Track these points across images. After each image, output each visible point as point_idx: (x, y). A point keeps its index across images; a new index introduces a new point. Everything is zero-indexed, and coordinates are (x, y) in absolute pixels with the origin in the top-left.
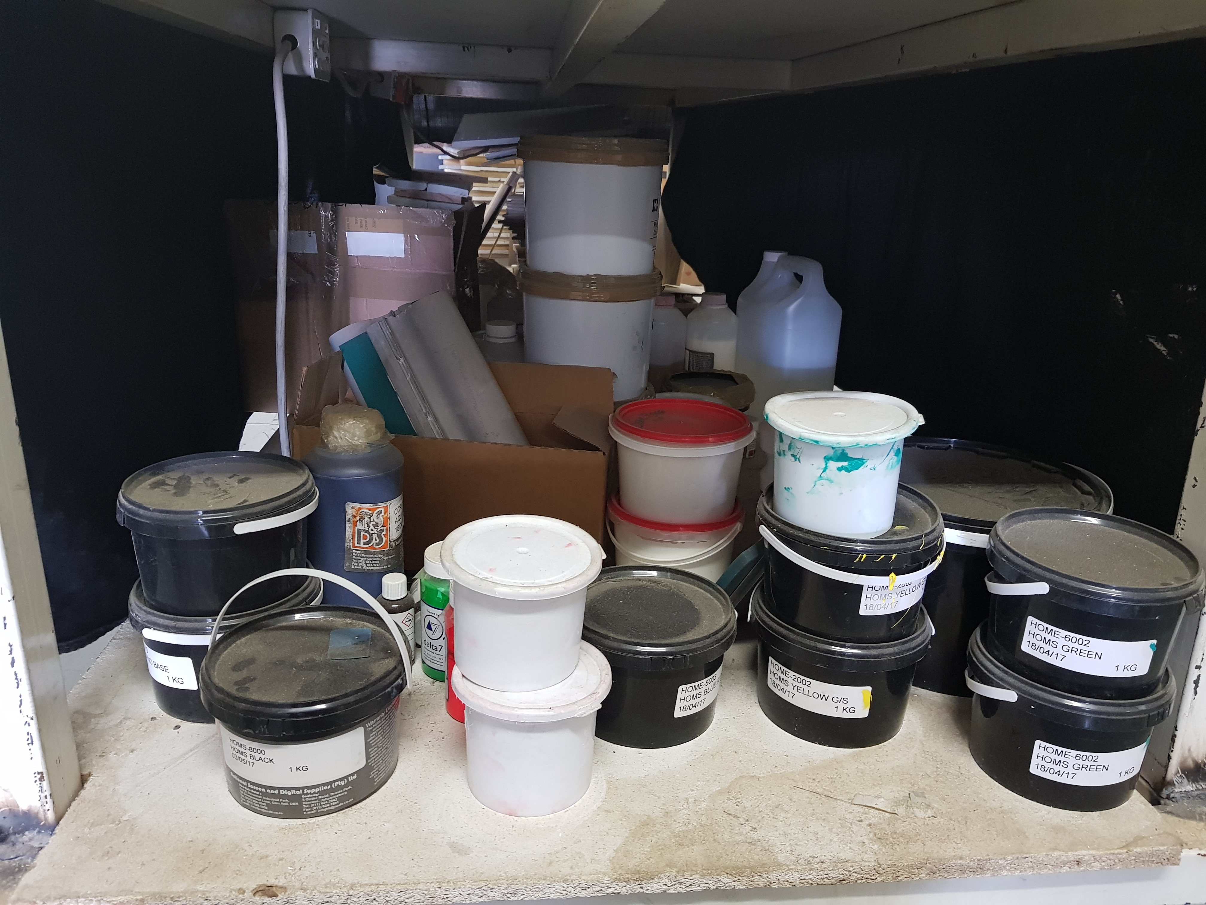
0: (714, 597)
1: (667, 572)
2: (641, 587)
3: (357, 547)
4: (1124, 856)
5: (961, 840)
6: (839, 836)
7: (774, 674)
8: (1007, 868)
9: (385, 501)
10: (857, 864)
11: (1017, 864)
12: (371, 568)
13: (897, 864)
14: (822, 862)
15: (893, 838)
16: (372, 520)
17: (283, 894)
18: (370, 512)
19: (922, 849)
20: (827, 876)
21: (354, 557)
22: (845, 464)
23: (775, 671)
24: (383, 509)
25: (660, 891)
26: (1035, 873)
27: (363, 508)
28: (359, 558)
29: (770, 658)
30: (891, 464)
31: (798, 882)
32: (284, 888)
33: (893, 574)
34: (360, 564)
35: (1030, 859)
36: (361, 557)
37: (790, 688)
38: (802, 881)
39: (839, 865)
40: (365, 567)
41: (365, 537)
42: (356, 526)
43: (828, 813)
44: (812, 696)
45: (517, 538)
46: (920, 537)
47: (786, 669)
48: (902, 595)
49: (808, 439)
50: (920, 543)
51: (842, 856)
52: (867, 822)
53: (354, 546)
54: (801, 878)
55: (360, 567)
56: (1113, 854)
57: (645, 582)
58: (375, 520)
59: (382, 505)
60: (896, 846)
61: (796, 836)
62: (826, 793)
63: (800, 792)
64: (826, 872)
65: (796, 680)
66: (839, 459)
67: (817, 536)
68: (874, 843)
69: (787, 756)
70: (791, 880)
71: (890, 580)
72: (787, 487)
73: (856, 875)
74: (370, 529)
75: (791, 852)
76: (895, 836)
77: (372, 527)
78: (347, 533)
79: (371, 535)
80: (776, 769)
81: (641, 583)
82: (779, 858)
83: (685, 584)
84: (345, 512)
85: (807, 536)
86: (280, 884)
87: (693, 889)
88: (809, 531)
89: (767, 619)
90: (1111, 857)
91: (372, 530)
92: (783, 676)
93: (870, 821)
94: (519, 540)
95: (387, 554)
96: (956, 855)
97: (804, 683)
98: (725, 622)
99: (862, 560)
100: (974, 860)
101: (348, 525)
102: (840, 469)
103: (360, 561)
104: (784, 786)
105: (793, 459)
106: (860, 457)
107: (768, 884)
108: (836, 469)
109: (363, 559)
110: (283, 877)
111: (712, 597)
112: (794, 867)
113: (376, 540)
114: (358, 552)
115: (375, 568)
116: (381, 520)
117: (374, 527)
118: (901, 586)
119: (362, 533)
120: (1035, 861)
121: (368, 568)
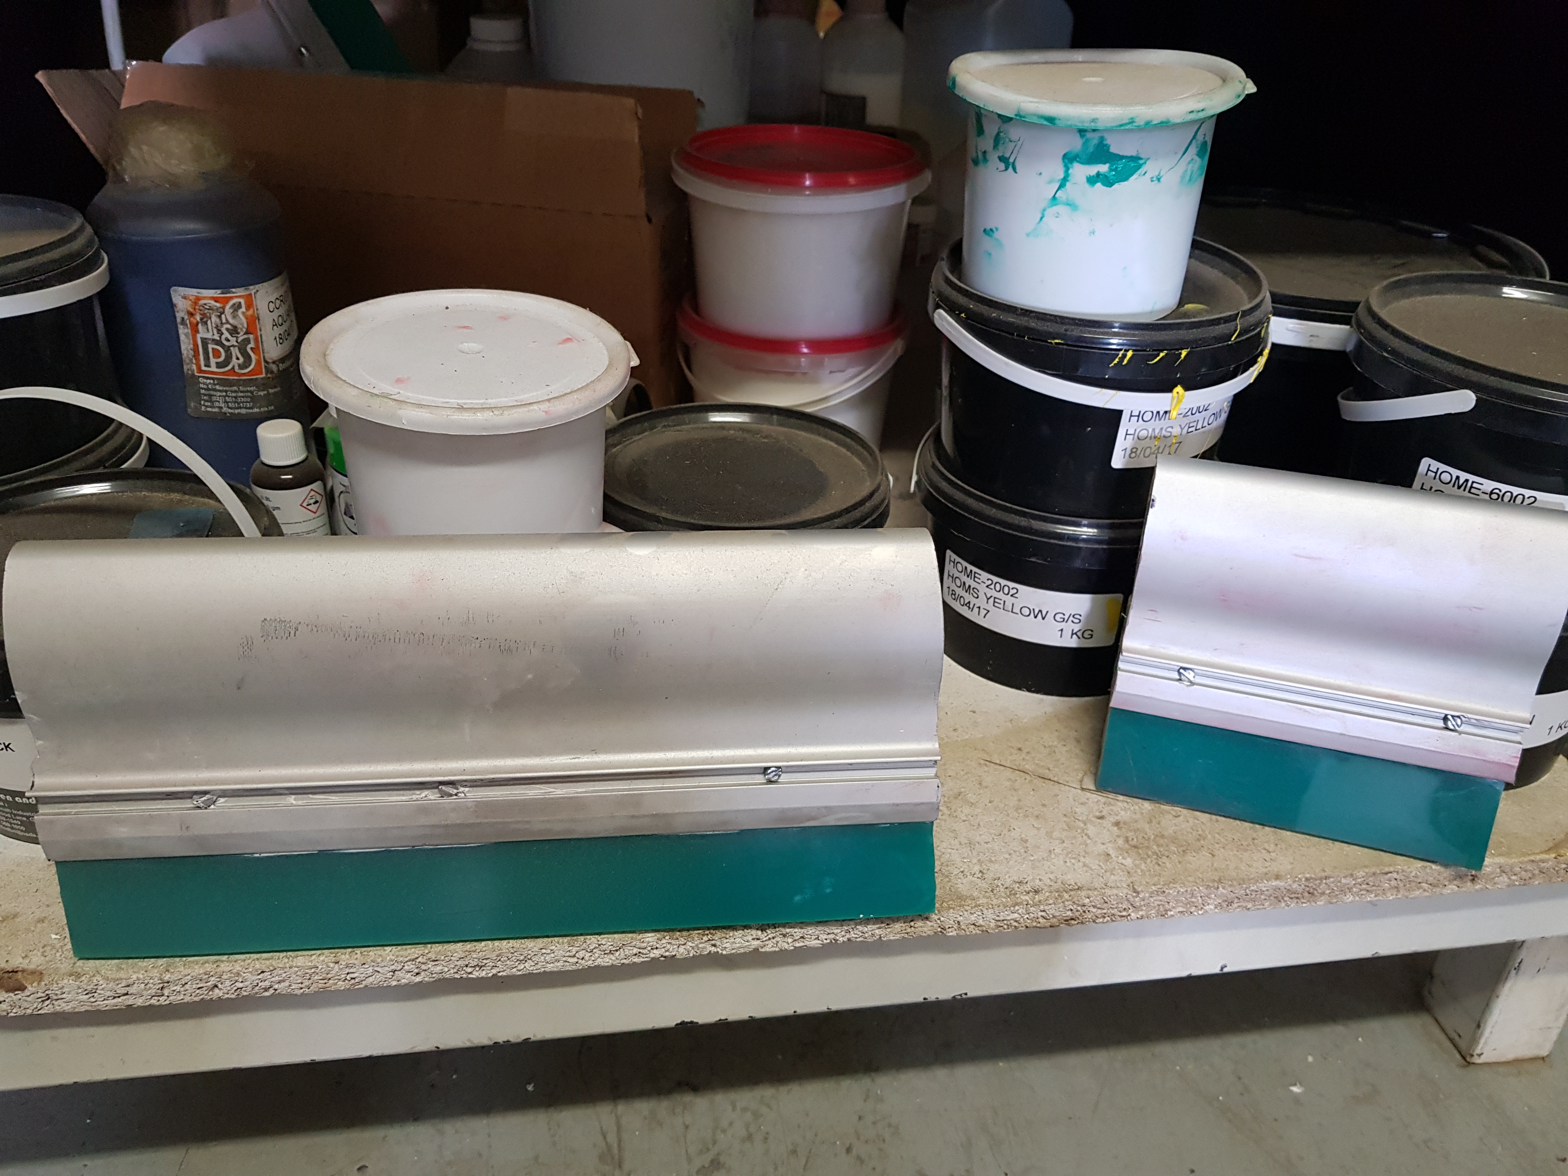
0: (853, 454)
1: (772, 414)
2: (724, 439)
3: (205, 372)
4: (1550, 863)
5: (1277, 845)
6: (1065, 845)
7: (954, 579)
8: (1355, 890)
9: (244, 285)
10: (1096, 893)
11: (1371, 884)
12: (236, 411)
13: (1167, 891)
14: (1036, 892)
15: (1158, 846)
16: (224, 321)
17: (35, 984)
18: (218, 305)
19: (1210, 864)
20: (1043, 914)
21: (203, 391)
22: (1104, 168)
23: (957, 574)
24: (242, 301)
25: (747, 950)
26: (1399, 896)
27: (204, 298)
28: (212, 393)
29: (949, 552)
30: (1189, 173)
31: (993, 924)
32: (38, 975)
33: (1179, 389)
34: (217, 404)
35: (1395, 875)
36: (215, 390)
37: (981, 602)
38: (999, 923)
39: (1066, 896)
40: (225, 410)
41: (217, 354)
42: (197, 331)
43: (1044, 805)
44: (1019, 612)
45: (465, 327)
46: (1232, 319)
47: (975, 569)
48: (1190, 430)
49: (1035, 115)
50: (1233, 328)
51: (1071, 879)
52: (1113, 819)
53: (200, 371)
54: (997, 918)
55: (216, 410)
56: (1533, 861)
57: (732, 432)
58: (231, 321)
59: (240, 292)
60: (1164, 859)
61: (989, 845)
62: (1041, 771)
63: (996, 770)
64: (1042, 908)
65: (992, 586)
66: (1092, 159)
67: (1042, 319)
68: (1126, 854)
69: (974, 712)
70: (981, 922)
71: (1173, 398)
72: (988, 228)
73: (1094, 910)
74: (223, 337)
75: (980, 875)
76: (1161, 841)
77: (226, 334)
78: (183, 347)
79: (227, 349)
80: (956, 734)
81: (725, 433)
82: (960, 885)
83: (803, 433)
84: (172, 306)
85: (1023, 321)
86: (32, 967)
87: (807, 943)
88: (1027, 311)
89: (944, 485)
90: (1529, 867)
91: (228, 340)
92: (969, 582)
93: (1118, 818)
94: (465, 330)
95: (264, 385)
96: (1269, 871)
97: (1006, 591)
98: (871, 489)
99: (1125, 362)
100: (1300, 879)
101: (182, 330)
102: (1092, 180)
103: (214, 398)
104: (968, 762)
105: (1002, 166)
106: (1134, 154)
107: (939, 929)
108: (1085, 180)
109: (219, 394)
110: (39, 954)
111: (849, 454)
112: (984, 901)
113: (238, 359)
114: (208, 381)
115: (243, 411)
116: (242, 321)
117: (231, 334)
118: (1189, 413)
119: (210, 346)
120: (1403, 877)
121: (230, 411)
